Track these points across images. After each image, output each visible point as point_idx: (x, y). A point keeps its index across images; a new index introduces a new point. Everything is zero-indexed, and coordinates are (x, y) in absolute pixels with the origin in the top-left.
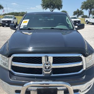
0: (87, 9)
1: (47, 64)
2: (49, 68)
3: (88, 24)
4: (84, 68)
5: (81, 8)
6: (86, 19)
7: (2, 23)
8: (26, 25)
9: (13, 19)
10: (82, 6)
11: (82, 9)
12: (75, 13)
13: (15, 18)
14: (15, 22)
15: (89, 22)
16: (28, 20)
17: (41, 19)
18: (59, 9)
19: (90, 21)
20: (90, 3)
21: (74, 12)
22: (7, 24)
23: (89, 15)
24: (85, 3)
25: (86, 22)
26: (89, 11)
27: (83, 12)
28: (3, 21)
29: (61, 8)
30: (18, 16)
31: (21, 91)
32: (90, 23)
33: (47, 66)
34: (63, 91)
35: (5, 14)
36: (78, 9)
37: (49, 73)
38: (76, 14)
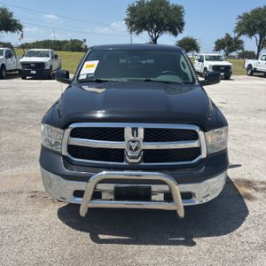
0: (251, 34)
1: (134, 142)
2: (136, 149)
3: (251, 75)
4: (204, 155)
5: (235, 31)
6: (248, 62)
7: (20, 67)
8: (93, 72)
9: (50, 58)
10: (239, 24)
11: (240, 35)
12: (220, 45)
13: (56, 57)
14: (55, 68)
15: (255, 70)
16: (96, 63)
17: (124, 61)
18: (175, 34)
19: (259, 68)
20: (259, 19)
21: (216, 43)
22: (34, 72)
23: (259, 51)
24: (246, 16)
25: (248, 69)
26: (258, 39)
27: (241, 42)
28: (24, 64)
29: (181, 31)
30: (60, 49)
31: (84, 192)
32: (259, 72)
33: (134, 145)
34: (163, 195)
35: (27, 44)
36: (227, 35)
37: (138, 161)
38: (224, 48)
